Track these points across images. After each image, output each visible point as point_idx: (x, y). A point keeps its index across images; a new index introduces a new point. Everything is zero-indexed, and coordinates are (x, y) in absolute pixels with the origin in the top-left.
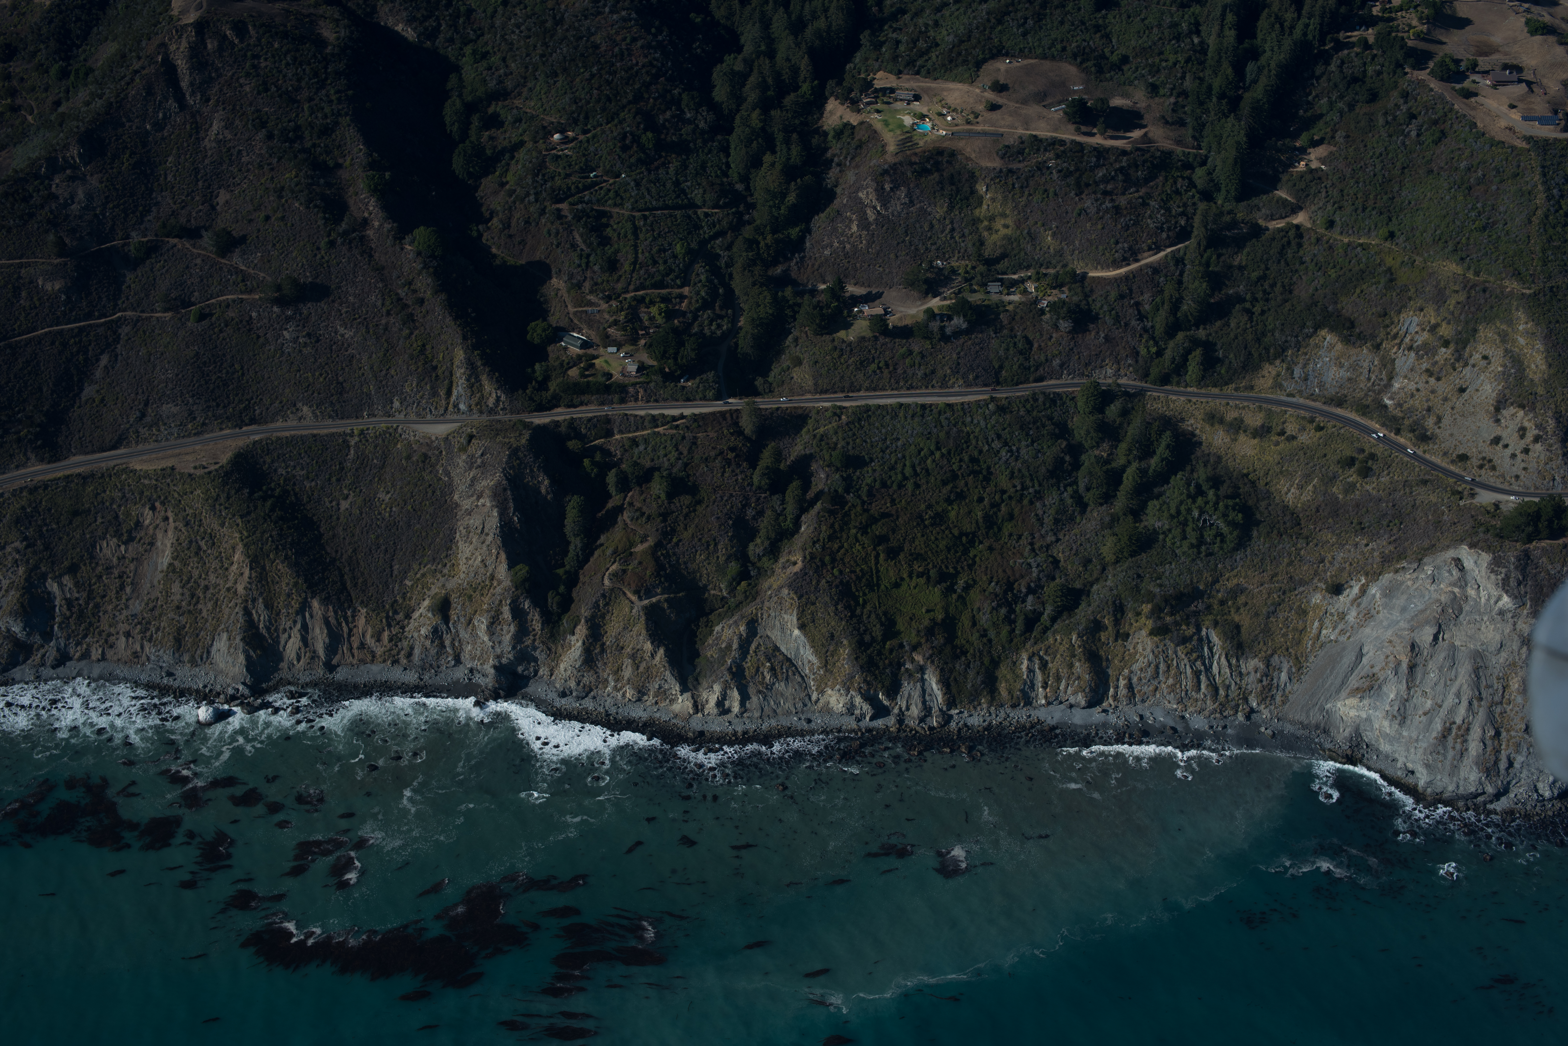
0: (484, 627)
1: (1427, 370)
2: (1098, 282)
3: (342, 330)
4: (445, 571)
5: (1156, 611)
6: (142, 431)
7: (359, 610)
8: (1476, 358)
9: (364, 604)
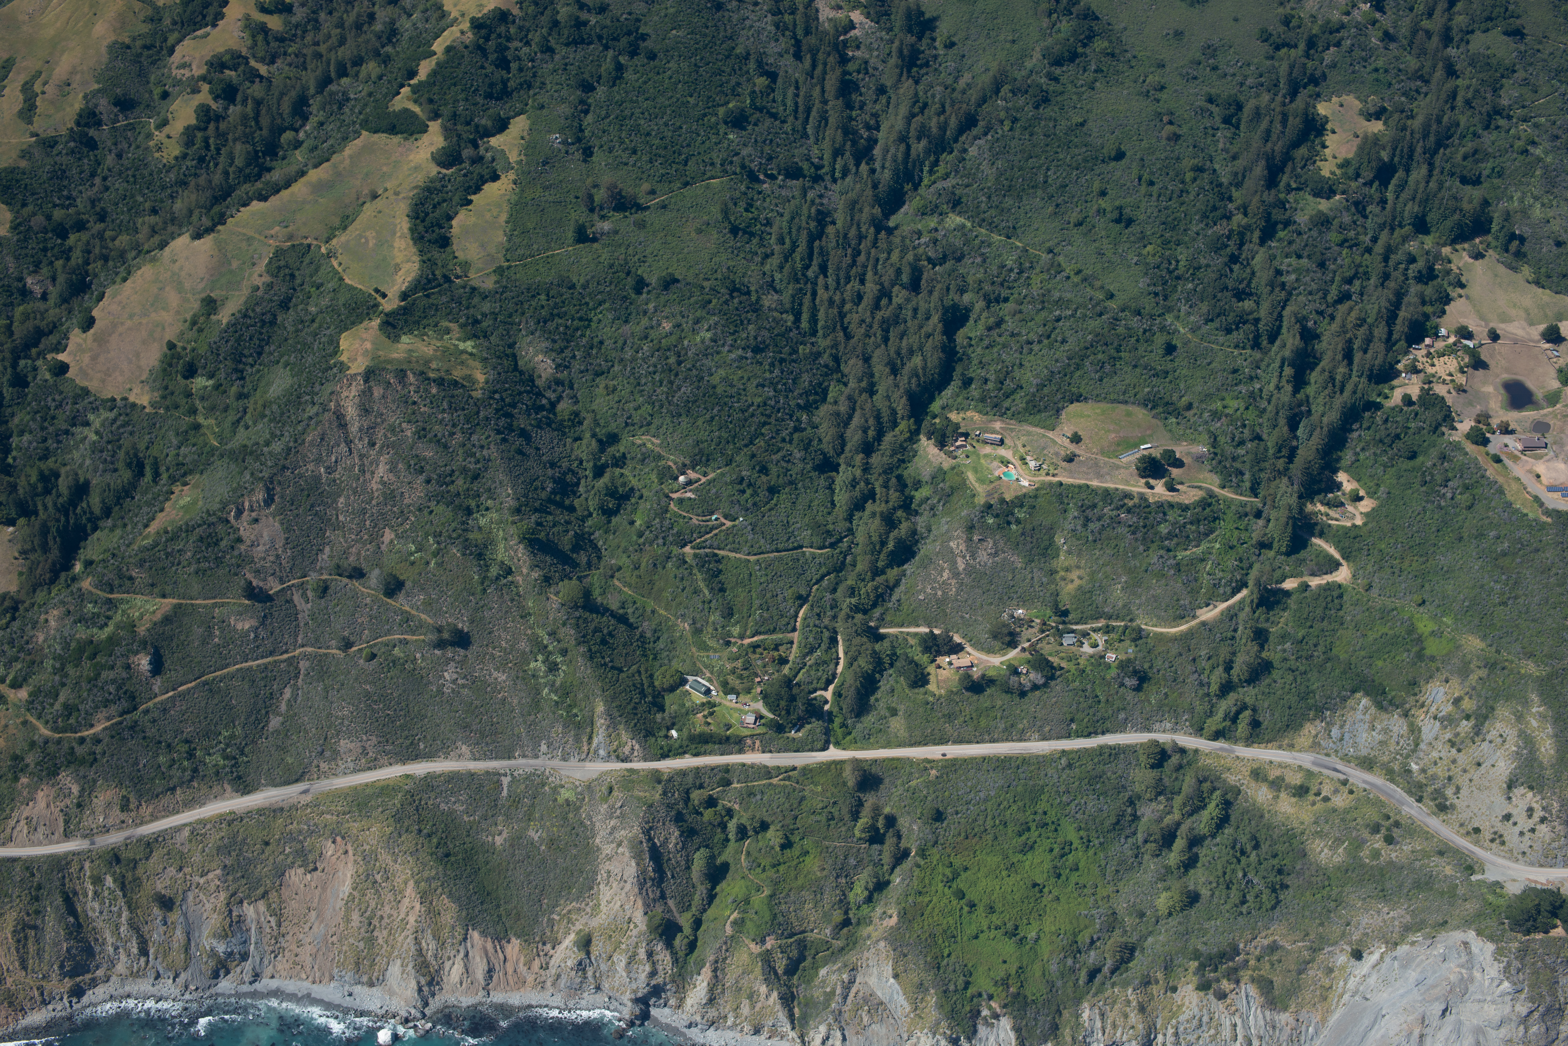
0: (622, 964)
1: (1450, 741)
2: (1160, 637)
3: (495, 674)
4: (588, 910)
5: (1201, 968)
6: (322, 765)
7: (513, 940)
8: (1493, 734)
9: (518, 936)
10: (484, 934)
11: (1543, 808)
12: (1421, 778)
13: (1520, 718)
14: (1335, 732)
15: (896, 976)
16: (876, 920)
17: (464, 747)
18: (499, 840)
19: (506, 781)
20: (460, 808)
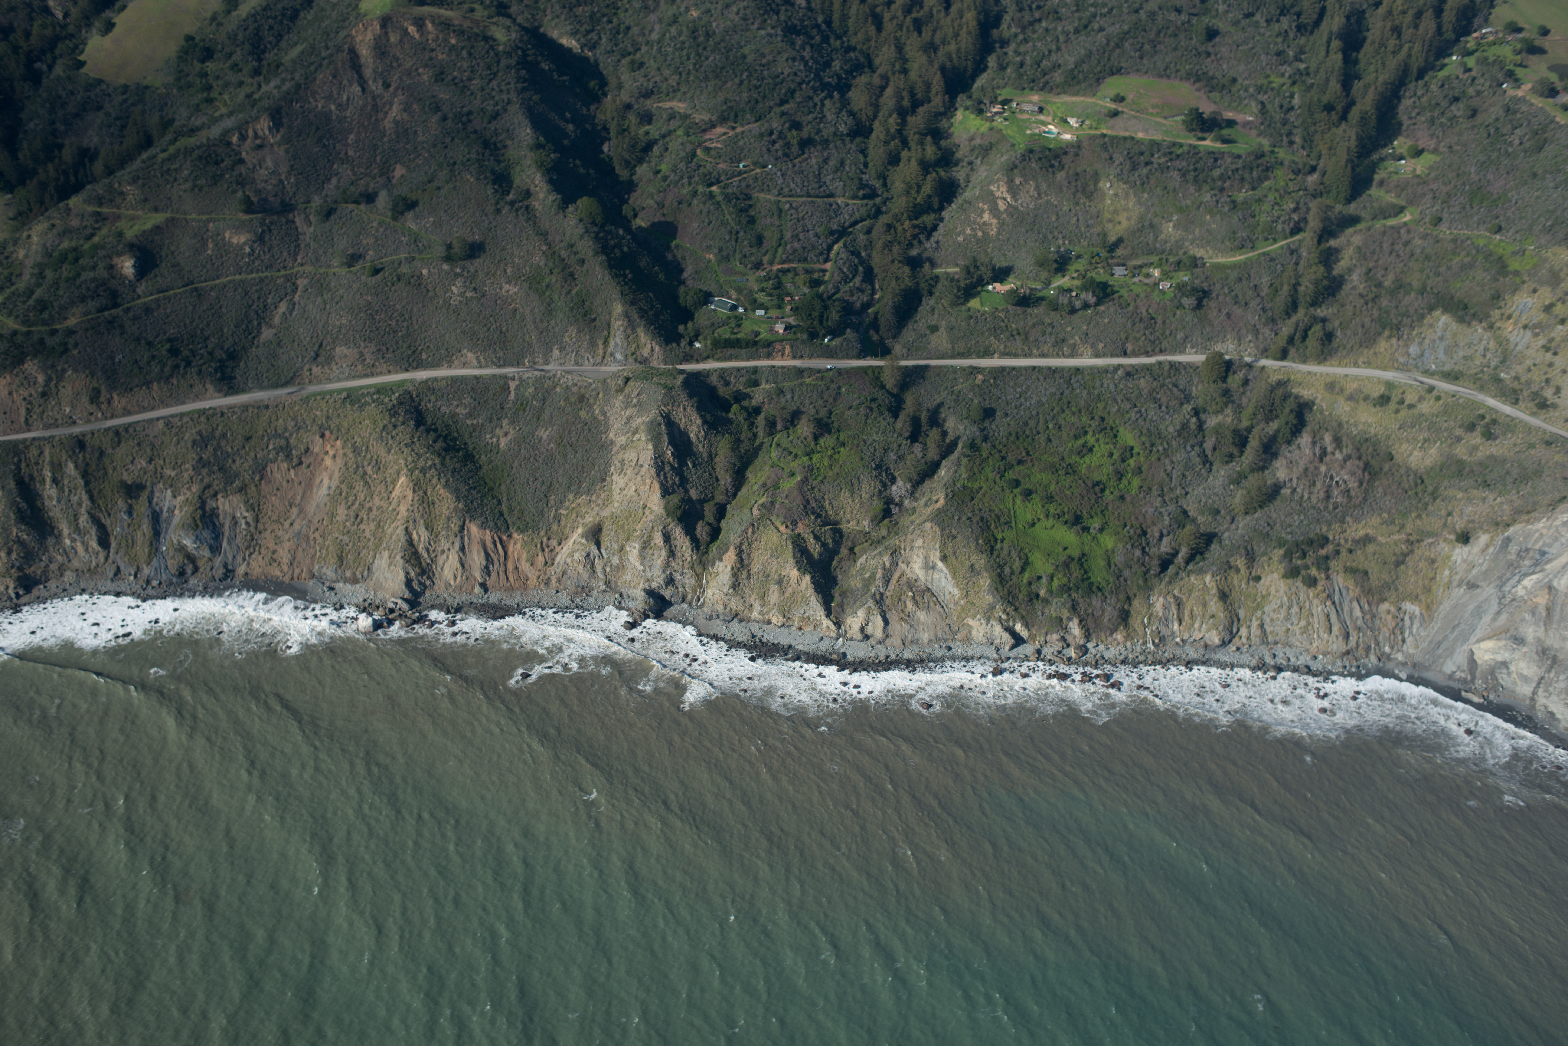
0: (636, 552)
1: (1544, 347)
2: (1218, 267)
3: (506, 287)
4: (600, 502)
5: (1288, 555)
6: (315, 370)
7: (515, 535)
9: (520, 530)
10: (483, 526)
12: (1515, 385)
14: (1414, 349)
15: (944, 559)
16: (920, 508)
17: (470, 355)
18: (503, 443)
19: (513, 385)
20: (462, 411)
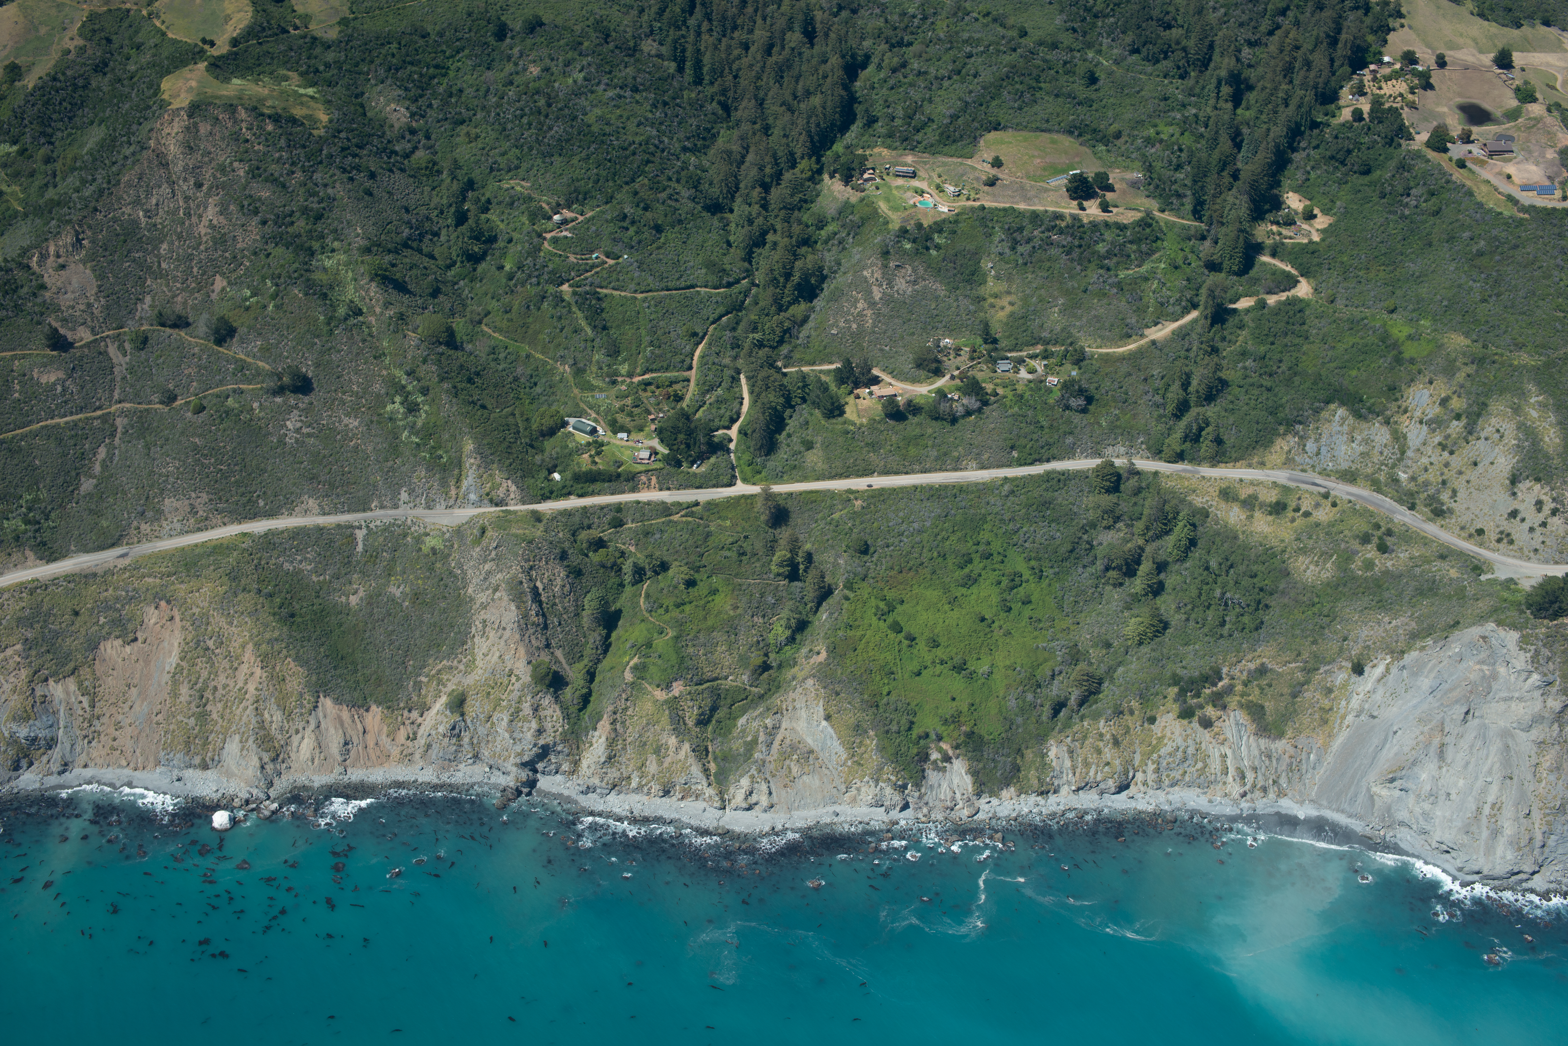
0: (503, 724)
1: (1440, 444)
2: (1106, 359)
3: (346, 420)
4: (461, 667)
5: (1182, 694)
6: (143, 527)
7: (374, 708)
8: (1489, 431)
9: (379, 703)
10: (338, 701)
11: (1554, 500)
12: (1412, 486)
13: (1517, 410)
14: (1311, 446)
15: (828, 718)
16: (801, 660)
17: (311, 501)
18: (354, 600)
19: (360, 534)
20: (307, 567)
